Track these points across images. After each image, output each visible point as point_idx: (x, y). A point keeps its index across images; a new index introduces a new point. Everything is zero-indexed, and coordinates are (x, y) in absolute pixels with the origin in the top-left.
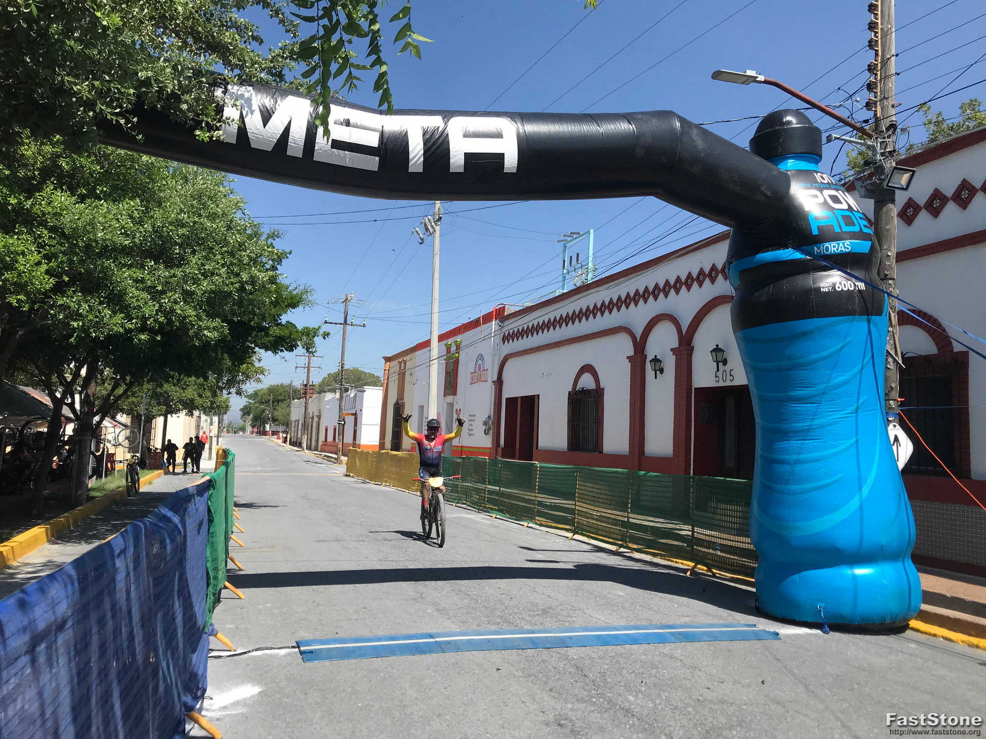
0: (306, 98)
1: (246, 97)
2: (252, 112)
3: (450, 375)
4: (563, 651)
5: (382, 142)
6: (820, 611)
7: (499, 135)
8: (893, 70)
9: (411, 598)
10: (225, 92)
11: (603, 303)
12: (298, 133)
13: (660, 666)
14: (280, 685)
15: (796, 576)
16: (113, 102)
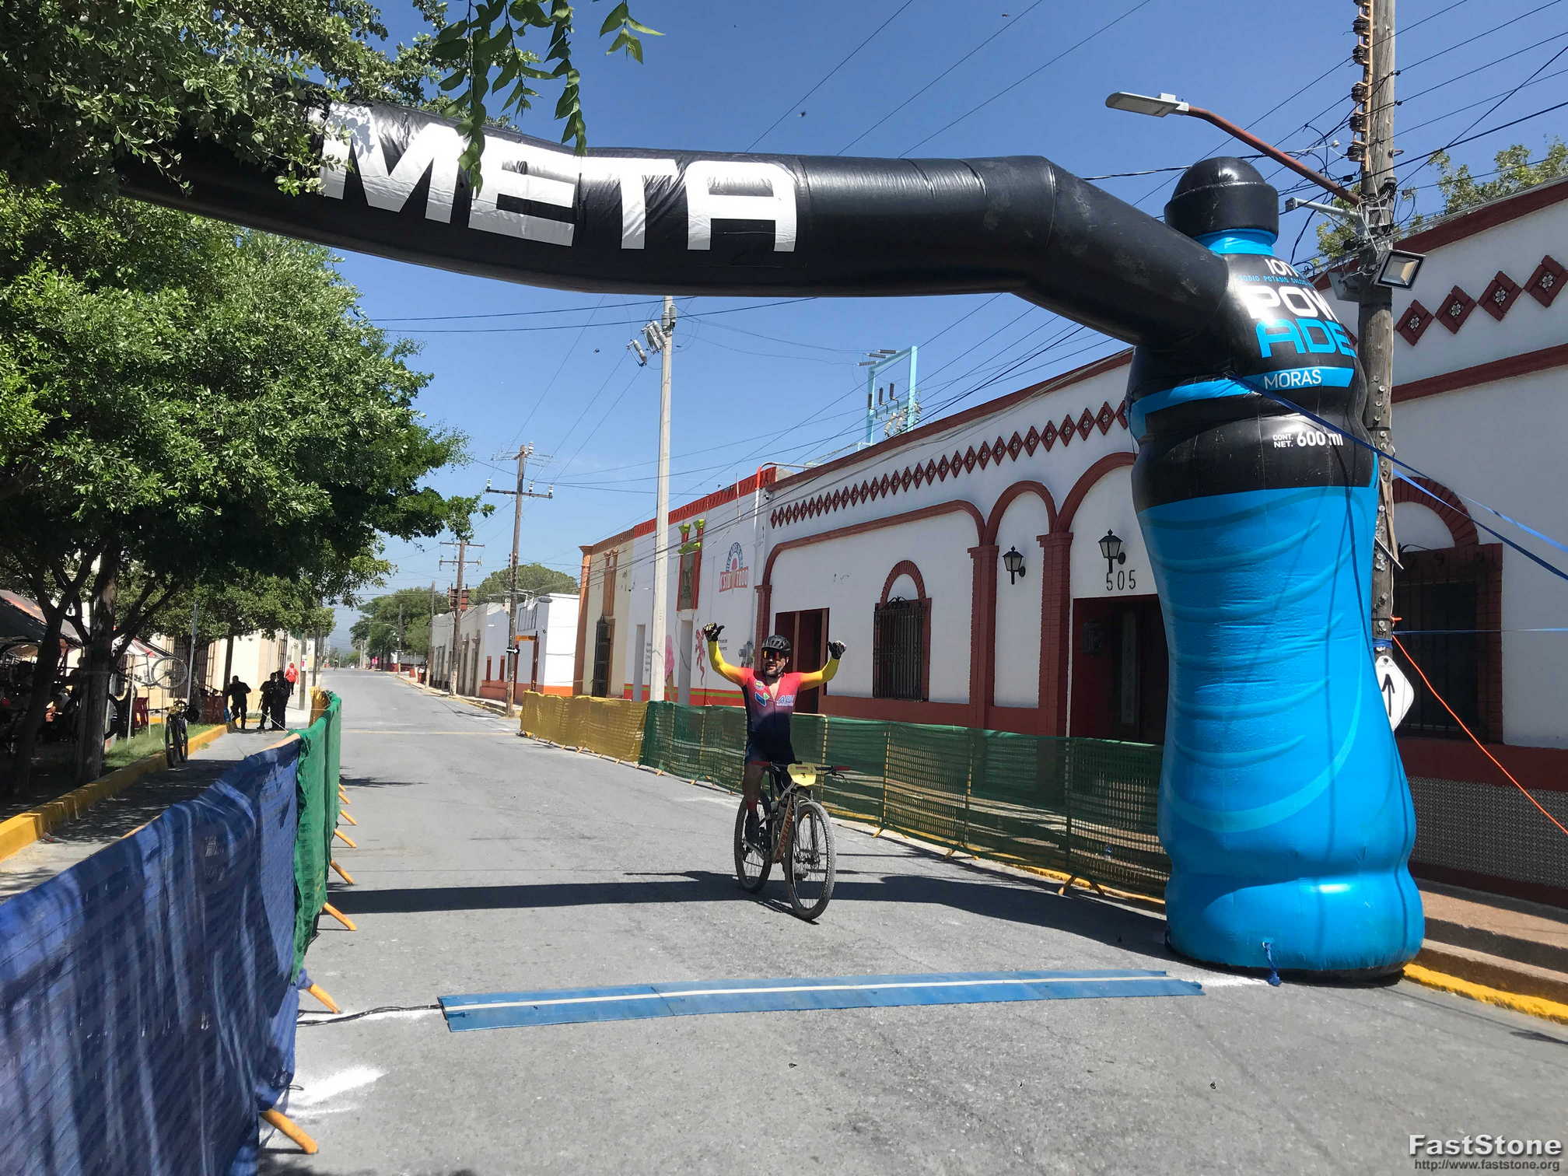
1: (360, 124)
2: (370, 149)
3: (687, 578)
4: (862, 1012)
5: (579, 199)
6: (1266, 950)
7: (766, 192)
8: (1391, 98)
9: (622, 929)
10: (325, 116)
11: (931, 464)
12: (444, 184)
13: (1014, 1037)
14: (412, 1067)
15: (1230, 897)
16: (142, 128)
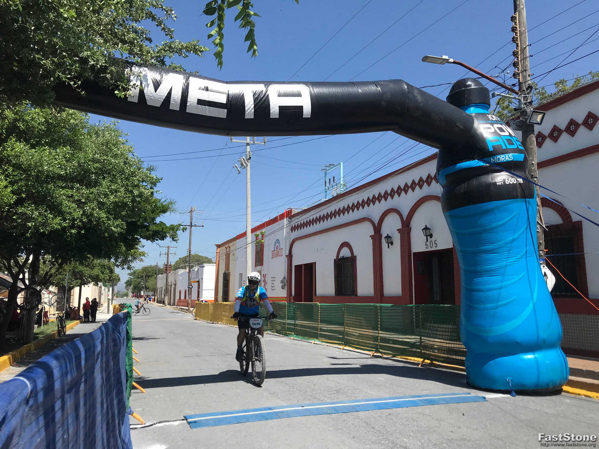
0: (181, 74)
1: (143, 74)
2: (148, 84)
3: (259, 253)
4: (355, 414)
5: (228, 100)
6: (509, 382)
7: (299, 95)
8: (528, 55)
11: (358, 203)
12: (177, 95)
13: (418, 420)
14: (178, 444)
15: (492, 362)
16: (66, 71)
